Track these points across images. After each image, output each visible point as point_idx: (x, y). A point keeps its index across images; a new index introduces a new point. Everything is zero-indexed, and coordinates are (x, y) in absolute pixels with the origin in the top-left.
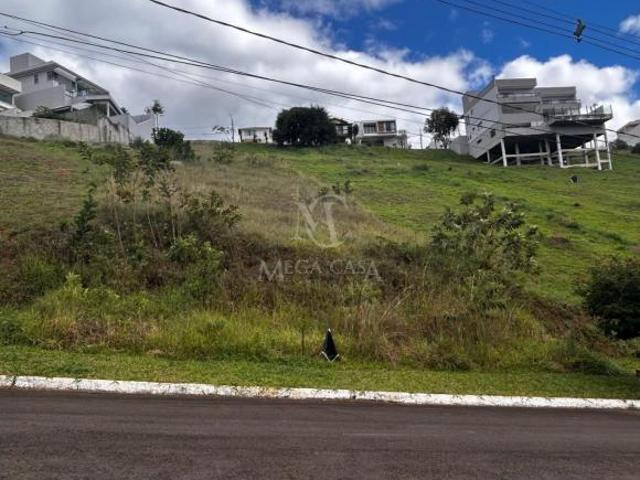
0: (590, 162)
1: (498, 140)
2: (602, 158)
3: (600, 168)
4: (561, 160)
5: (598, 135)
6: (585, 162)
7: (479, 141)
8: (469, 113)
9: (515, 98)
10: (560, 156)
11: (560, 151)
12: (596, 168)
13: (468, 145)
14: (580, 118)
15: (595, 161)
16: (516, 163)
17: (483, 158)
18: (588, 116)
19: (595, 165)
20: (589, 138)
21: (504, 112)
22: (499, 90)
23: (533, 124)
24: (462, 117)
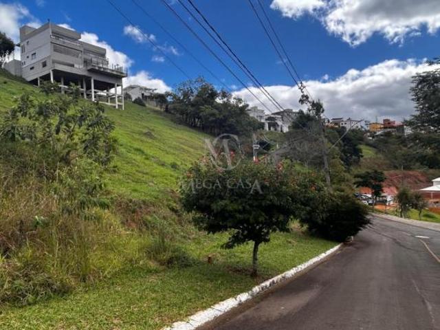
0: (111, 102)
1: (48, 70)
2: (119, 101)
3: (117, 107)
4: (93, 97)
5: (118, 86)
6: (107, 102)
7: (32, 68)
8: (25, 43)
9: (64, 43)
10: (93, 94)
11: (93, 90)
12: (115, 107)
13: (21, 69)
14: (109, 71)
15: (114, 102)
16: (60, 92)
17: (34, 82)
18: (113, 71)
19: (114, 105)
20: (112, 86)
21: (55, 50)
22: (52, 33)
23: (76, 66)
24: (19, 45)
